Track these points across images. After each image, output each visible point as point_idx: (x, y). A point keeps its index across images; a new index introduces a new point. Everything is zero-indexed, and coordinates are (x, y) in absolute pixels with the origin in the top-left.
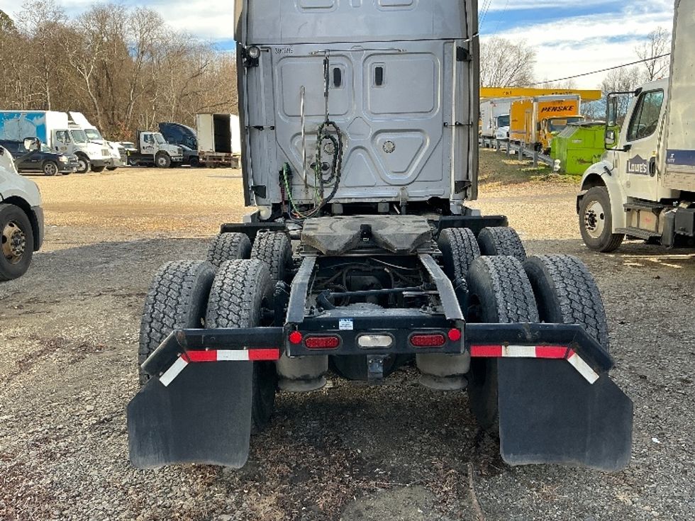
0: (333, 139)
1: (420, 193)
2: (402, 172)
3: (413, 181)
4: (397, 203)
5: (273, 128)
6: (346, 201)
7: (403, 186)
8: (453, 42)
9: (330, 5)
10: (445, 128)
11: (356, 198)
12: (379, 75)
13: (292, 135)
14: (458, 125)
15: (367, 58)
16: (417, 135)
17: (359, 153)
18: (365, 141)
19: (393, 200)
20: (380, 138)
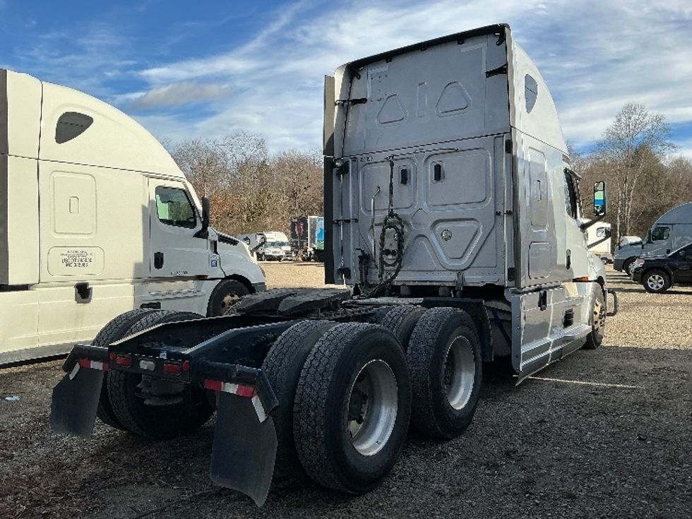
0: (396, 229)
1: (476, 279)
2: (459, 258)
3: (468, 268)
5: (357, 221)
6: (411, 284)
7: (460, 272)
8: (503, 137)
9: (401, 118)
10: (498, 217)
11: (419, 281)
12: (438, 172)
13: (370, 227)
14: (508, 213)
15: (427, 158)
16: (472, 224)
17: (423, 241)
18: (425, 230)
19: (451, 285)
20: (440, 226)
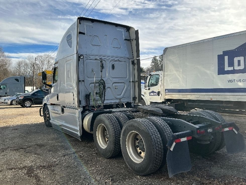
1: (124, 101)
2: (120, 95)
3: (123, 98)
4: (118, 104)
5: (83, 81)
7: (120, 99)
8: (130, 59)
9: (100, 45)
10: (129, 83)
12: (113, 67)
13: (89, 84)
14: (133, 81)
15: (110, 61)
16: (123, 84)
17: (109, 89)
18: (110, 85)
19: (118, 103)
20: (114, 85)
